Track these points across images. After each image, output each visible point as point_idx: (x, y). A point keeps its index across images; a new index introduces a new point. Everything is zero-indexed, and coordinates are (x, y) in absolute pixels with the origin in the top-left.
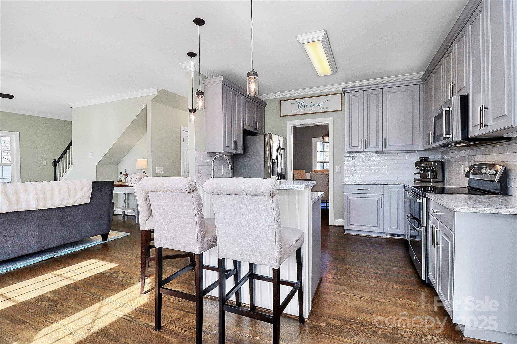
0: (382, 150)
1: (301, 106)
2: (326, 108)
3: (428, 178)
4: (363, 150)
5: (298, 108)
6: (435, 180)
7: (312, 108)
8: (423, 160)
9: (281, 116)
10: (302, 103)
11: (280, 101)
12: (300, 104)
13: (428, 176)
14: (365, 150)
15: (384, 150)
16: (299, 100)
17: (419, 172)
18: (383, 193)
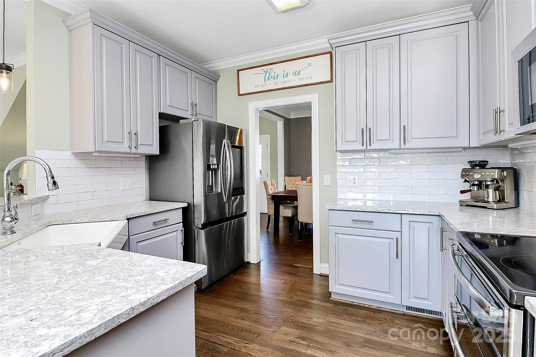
0: (398, 147)
1: (269, 77)
2: (307, 79)
3: (488, 202)
4: (364, 148)
5: (265, 80)
6: (502, 205)
7: (285, 79)
8: (476, 165)
9: (240, 95)
10: (270, 72)
11: (238, 71)
12: (268, 74)
13: (488, 198)
14: (369, 147)
15: (403, 146)
16: (265, 68)
17: (469, 189)
18: (399, 230)
